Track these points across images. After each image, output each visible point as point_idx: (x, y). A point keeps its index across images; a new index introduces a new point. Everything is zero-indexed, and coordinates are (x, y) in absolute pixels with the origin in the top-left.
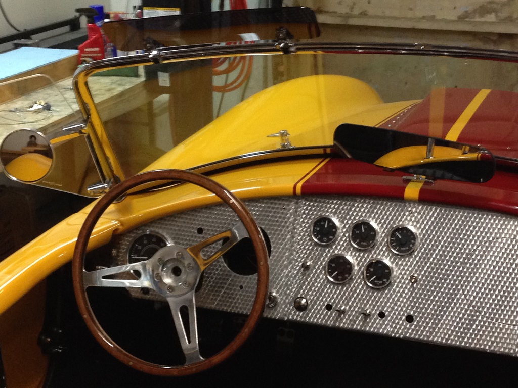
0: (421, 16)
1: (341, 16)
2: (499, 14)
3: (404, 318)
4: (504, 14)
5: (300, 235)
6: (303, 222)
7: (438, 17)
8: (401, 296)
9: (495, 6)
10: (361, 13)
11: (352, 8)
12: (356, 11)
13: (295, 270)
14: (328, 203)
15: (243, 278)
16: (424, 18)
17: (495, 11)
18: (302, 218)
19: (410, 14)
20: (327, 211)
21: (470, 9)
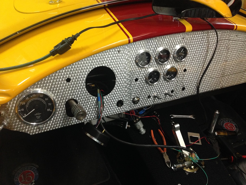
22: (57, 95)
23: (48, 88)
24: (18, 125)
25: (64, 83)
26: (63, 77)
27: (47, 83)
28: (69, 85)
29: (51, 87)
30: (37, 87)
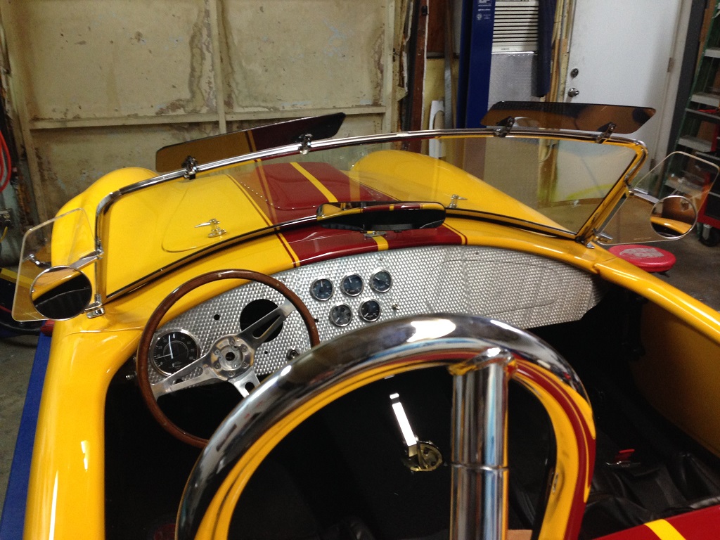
0: (126, 114)
1: (58, 121)
2: (187, 109)
4: (190, 108)
7: (141, 114)
9: (182, 103)
10: (74, 118)
11: (65, 114)
12: (70, 116)
16: (129, 116)
17: (183, 107)
19: (116, 114)
21: (164, 106)
22: (202, 337)
23: (191, 327)
24: (152, 375)
25: (211, 321)
26: (210, 313)
27: (190, 320)
28: (217, 323)
29: (195, 326)
30: (177, 326)
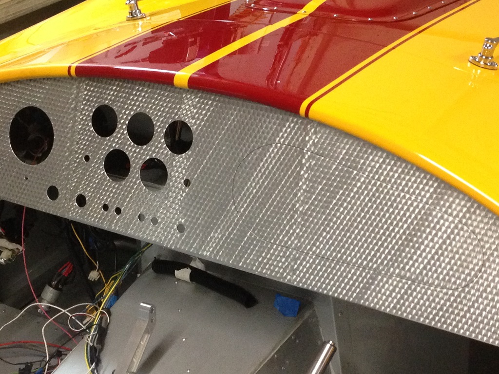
3: (175, 227)
5: (80, 124)
6: (83, 109)
8: (173, 202)
13: (75, 162)
14: (107, 89)
15: (28, 167)
18: (83, 104)
20: (106, 99)
